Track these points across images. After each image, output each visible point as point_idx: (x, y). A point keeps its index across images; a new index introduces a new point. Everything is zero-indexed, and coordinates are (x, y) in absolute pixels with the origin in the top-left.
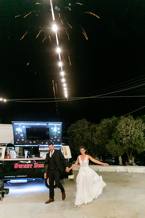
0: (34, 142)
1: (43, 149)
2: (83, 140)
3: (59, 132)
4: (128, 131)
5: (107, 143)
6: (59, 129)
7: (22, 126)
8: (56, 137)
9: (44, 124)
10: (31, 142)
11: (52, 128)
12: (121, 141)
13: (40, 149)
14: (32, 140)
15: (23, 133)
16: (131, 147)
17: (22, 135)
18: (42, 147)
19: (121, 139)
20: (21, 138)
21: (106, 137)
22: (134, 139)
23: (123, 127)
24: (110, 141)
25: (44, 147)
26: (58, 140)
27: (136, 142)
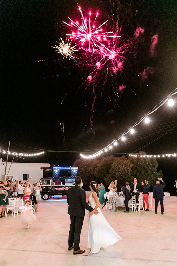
0: (63, 177)
1: (67, 181)
2: (86, 174)
3: (76, 172)
4: (120, 168)
5: (105, 176)
6: (76, 171)
7: (58, 169)
8: (74, 175)
9: (69, 168)
10: (61, 177)
11: (73, 170)
12: (115, 176)
13: (65, 181)
14: (62, 176)
15: (58, 173)
16: (122, 180)
17: (57, 174)
18: (66, 180)
19: (115, 174)
20: (56, 175)
21: (105, 172)
22: (124, 174)
23: (116, 165)
24: (108, 175)
25: (68, 180)
26: (75, 176)
27: (125, 177)
